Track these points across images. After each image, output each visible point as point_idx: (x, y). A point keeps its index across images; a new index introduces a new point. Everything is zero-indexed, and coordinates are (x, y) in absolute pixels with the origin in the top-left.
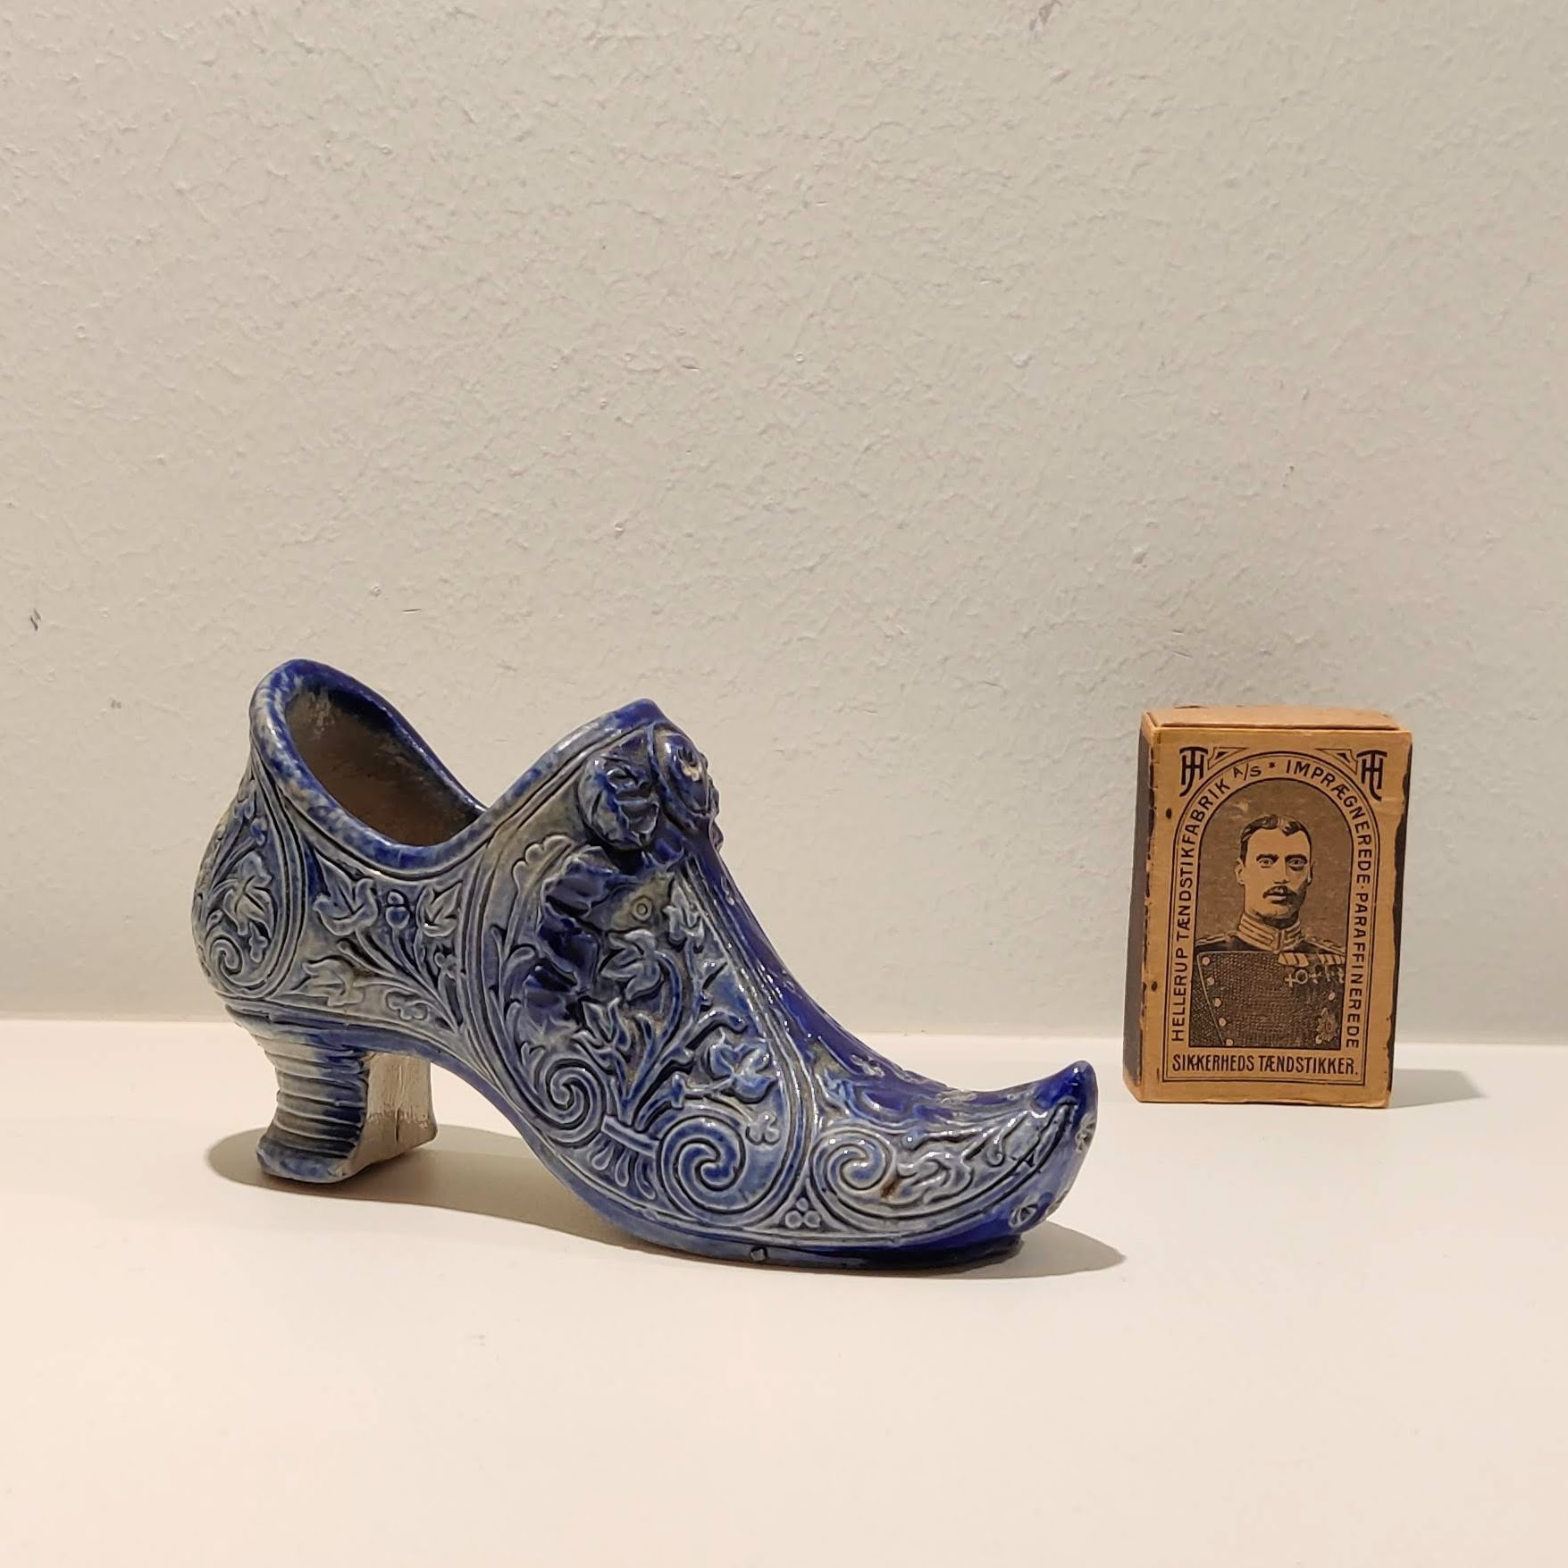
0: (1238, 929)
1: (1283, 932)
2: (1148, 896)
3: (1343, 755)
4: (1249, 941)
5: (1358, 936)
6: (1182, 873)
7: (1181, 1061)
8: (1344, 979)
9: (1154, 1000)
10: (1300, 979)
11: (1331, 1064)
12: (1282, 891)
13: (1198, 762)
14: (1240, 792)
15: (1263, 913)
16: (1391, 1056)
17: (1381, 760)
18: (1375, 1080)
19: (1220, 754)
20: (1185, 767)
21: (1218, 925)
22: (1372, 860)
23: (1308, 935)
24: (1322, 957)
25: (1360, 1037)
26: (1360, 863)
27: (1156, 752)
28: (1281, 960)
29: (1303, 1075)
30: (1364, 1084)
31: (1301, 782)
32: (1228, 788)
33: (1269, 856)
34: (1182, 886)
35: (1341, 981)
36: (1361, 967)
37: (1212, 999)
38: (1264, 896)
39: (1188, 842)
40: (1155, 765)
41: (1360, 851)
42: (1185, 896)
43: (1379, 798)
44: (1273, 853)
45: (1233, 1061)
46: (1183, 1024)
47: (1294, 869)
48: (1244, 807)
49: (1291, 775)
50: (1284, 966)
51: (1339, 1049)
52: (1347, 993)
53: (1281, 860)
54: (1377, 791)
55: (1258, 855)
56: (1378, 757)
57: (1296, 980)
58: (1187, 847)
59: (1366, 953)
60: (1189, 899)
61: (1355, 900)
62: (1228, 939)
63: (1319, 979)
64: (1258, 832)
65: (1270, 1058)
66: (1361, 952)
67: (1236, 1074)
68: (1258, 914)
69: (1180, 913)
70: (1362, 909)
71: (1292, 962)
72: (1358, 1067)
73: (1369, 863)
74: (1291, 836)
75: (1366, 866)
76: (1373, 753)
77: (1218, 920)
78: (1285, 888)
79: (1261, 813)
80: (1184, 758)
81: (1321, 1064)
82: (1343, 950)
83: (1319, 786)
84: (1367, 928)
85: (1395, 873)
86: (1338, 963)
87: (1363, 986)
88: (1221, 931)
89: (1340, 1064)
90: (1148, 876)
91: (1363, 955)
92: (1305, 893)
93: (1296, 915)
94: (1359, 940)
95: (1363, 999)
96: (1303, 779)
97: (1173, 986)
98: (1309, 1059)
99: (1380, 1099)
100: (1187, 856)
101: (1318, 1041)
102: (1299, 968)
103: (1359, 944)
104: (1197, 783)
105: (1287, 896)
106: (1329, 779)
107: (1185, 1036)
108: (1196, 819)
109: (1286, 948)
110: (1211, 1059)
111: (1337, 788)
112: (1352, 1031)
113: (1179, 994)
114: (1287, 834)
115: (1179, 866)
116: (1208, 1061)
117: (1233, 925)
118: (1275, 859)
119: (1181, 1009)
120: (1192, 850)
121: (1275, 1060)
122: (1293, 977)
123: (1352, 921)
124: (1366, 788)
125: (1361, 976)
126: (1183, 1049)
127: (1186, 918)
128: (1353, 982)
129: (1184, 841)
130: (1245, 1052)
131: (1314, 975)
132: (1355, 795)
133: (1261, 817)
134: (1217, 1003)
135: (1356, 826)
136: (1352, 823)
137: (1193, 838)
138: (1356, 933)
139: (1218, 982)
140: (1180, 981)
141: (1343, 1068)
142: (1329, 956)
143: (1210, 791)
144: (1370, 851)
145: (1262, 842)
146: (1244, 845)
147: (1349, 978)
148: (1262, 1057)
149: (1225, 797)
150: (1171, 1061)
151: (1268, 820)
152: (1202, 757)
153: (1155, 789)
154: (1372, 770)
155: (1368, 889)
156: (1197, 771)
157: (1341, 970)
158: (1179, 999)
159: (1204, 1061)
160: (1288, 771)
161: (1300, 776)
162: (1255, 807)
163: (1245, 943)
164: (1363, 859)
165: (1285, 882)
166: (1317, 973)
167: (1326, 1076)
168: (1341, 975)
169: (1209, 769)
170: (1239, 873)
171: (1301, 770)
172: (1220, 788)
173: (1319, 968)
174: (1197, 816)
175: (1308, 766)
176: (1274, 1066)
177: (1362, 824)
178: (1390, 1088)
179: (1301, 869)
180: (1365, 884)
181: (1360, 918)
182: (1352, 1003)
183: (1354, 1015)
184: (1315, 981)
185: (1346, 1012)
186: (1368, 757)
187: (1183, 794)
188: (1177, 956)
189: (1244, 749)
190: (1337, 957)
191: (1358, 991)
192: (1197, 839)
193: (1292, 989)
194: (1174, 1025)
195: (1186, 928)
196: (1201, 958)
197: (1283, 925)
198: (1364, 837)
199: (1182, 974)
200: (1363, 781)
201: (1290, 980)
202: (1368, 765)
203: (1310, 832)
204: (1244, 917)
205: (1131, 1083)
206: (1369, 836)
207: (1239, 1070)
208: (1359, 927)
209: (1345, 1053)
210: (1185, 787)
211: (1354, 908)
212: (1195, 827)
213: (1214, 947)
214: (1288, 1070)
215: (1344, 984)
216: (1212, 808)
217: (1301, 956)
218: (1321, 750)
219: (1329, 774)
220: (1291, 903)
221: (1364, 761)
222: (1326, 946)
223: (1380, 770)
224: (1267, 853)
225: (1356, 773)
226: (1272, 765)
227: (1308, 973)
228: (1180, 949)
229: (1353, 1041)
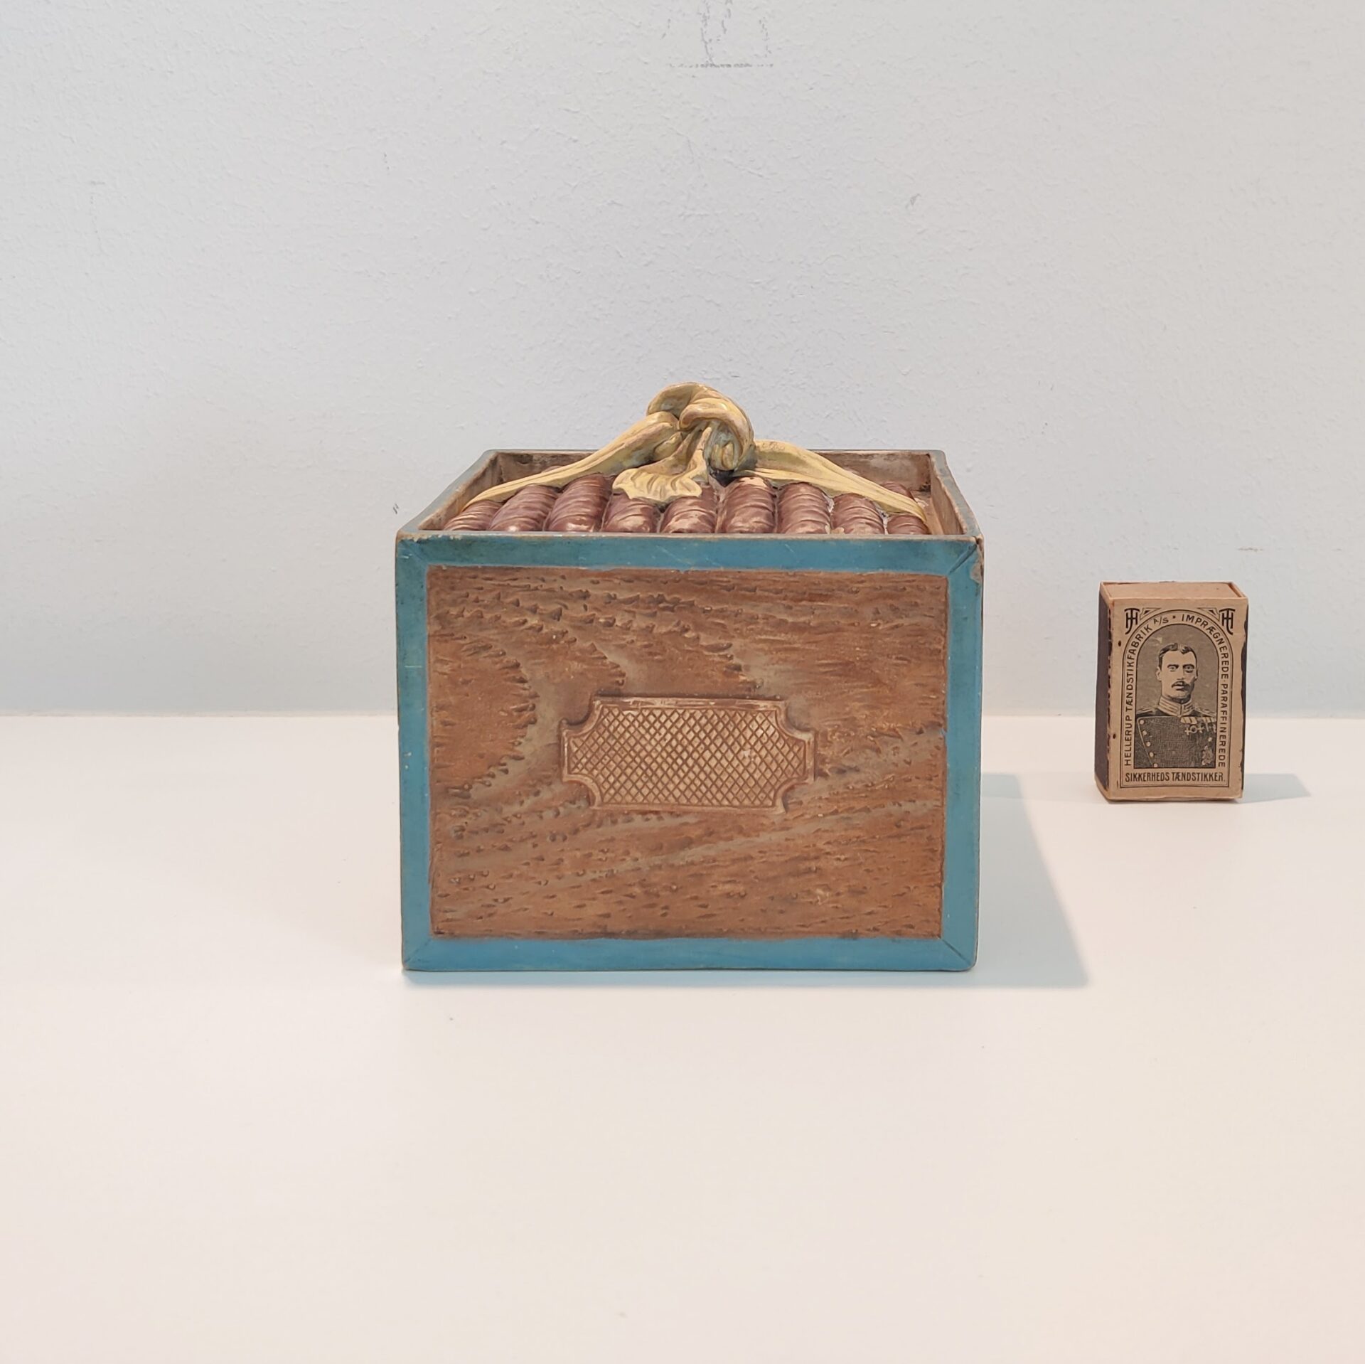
0: (1158, 704)
1: (1183, 706)
2: (1109, 686)
3: (1212, 611)
4: (1165, 711)
5: (1223, 707)
6: (1128, 675)
7: (1130, 776)
8: (1216, 730)
9: (1114, 744)
10: (1193, 730)
11: (1211, 776)
12: (1181, 684)
13: (1134, 616)
14: (1158, 632)
15: (1172, 695)
16: (1243, 771)
17: (1232, 614)
18: (1235, 784)
19: (1146, 612)
20: (1127, 619)
21: (1148, 703)
22: (1229, 666)
23: (1197, 708)
24: (1204, 718)
25: (1226, 761)
26: (1223, 668)
27: (1111, 611)
28: (1182, 721)
29: (1196, 783)
30: (1228, 787)
31: (1189, 625)
32: (1151, 629)
33: (1174, 665)
34: (1128, 682)
35: (1215, 731)
36: (1225, 723)
37: (1145, 742)
38: (1173, 686)
39: (1130, 658)
40: (1112, 618)
41: (1223, 662)
42: (1130, 687)
43: (1231, 634)
44: (1176, 663)
45: (1158, 776)
46: (1130, 756)
47: (1188, 672)
48: (1160, 639)
49: (1184, 622)
50: (1184, 724)
51: (1214, 767)
52: (1218, 738)
53: (1181, 667)
54: (1231, 630)
55: (1168, 664)
56: (1230, 612)
57: (1191, 731)
58: (1130, 661)
59: (1228, 716)
60: (1132, 689)
61: (1221, 688)
62: (1154, 711)
63: (1203, 731)
64: (1168, 652)
65: (1178, 773)
66: (1225, 715)
67: (1160, 783)
68: (1169, 696)
69: (1128, 697)
70: (1225, 692)
71: (1188, 721)
72: (1225, 777)
73: (1228, 668)
74: (1186, 654)
75: (1225, 669)
76: (1228, 610)
77: (1148, 700)
78: (1183, 682)
79: (1169, 643)
80: (1127, 614)
81: (1205, 776)
82: (1215, 715)
83: (1200, 628)
84: (1227, 703)
85: (1241, 673)
86: (1213, 721)
87: (1227, 734)
88: (1150, 706)
89: (1216, 776)
90: (1109, 677)
91: (1226, 718)
92: (1194, 685)
93: (1189, 696)
94: (1223, 709)
95: (1227, 740)
96: (1191, 624)
97: (1124, 736)
98: (1198, 774)
99: (1238, 794)
100: (1130, 666)
101: (1203, 764)
102: (1191, 725)
103: (1224, 712)
104: (1134, 627)
105: (1184, 686)
106: (1205, 624)
107: (1131, 762)
108: (1134, 646)
109: (1185, 714)
110: (1146, 775)
111: (1209, 629)
112: (1222, 758)
113: (1128, 740)
114: (1183, 653)
115: (1126, 672)
116: (1144, 776)
117: (1156, 702)
118: (1177, 666)
119: (1129, 748)
120: (1133, 663)
121: (1180, 774)
122: (1189, 729)
123: (1220, 699)
124: (1224, 628)
125: (1225, 728)
126: (1131, 769)
127: (1130, 699)
128: (1222, 731)
129: (1128, 658)
130: (1164, 771)
131: (1200, 728)
132: (1217, 631)
133: (1169, 644)
134: (1149, 744)
135: (1220, 649)
136: (1218, 647)
137: (1133, 656)
138: (1222, 705)
139: (1149, 734)
140: (1128, 733)
141: (1217, 778)
142: (1208, 718)
143: (1142, 631)
144: (1228, 661)
145: (1169, 658)
146: (1161, 660)
147: (1219, 729)
148: (1173, 773)
149: (1150, 634)
150: (1124, 777)
151: (1173, 646)
152: (1137, 614)
153: (1111, 631)
154: (1228, 619)
155: (1228, 682)
156: (1134, 621)
157: (1214, 725)
158: (1128, 743)
159: (1142, 776)
160: (1183, 620)
161: (1189, 623)
162: (1166, 639)
163: (1162, 712)
164: (1224, 666)
165: (1183, 679)
166: (1202, 726)
167: (1209, 783)
168: (1214, 728)
169: (1140, 619)
170: (1159, 674)
171: (1190, 619)
172: (1147, 630)
173: (1203, 725)
174: (1135, 645)
175: (1193, 617)
176: (1180, 778)
177: (1223, 647)
178: (1242, 788)
179: (1191, 672)
180: (1226, 679)
181: (1224, 697)
182: (1221, 743)
183: (1222, 749)
184: (1201, 732)
185: (1218, 747)
186: (1225, 612)
187: (1127, 633)
188: (1126, 720)
189: (1159, 609)
190: (1212, 719)
191: (1224, 737)
192: (1135, 657)
193: (1189, 736)
194: (1126, 757)
195: (1131, 705)
196: (1139, 721)
197: (1182, 702)
198: (1224, 654)
199: (1129, 729)
200: (1223, 624)
201: (1187, 731)
202: (1225, 616)
203: (1195, 652)
204: (1162, 698)
205: (1102, 788)
206: (1227, 654)
207: (1162, 780)
208: (1223, 702)
209: (1218, 770)
210: (1128, 629)
211: (1220, 692)
212: (1134, 650)
213: (1146, 714)
214: (1188, 780)
215: (1216, 734)
216: (1143, 640)
217: (1193, 718)
218: (1199, 608)
219: (1205, 621)
220: (1186, 690)
221: (1223, 615)
222: (1206, 713)
223: (1232, 619)
224: (1173, 664)
225: (1219, 621)
226: (1174, 617)
227: (1197, 727)
228: (1128, 716)
229: (1222, 763)
